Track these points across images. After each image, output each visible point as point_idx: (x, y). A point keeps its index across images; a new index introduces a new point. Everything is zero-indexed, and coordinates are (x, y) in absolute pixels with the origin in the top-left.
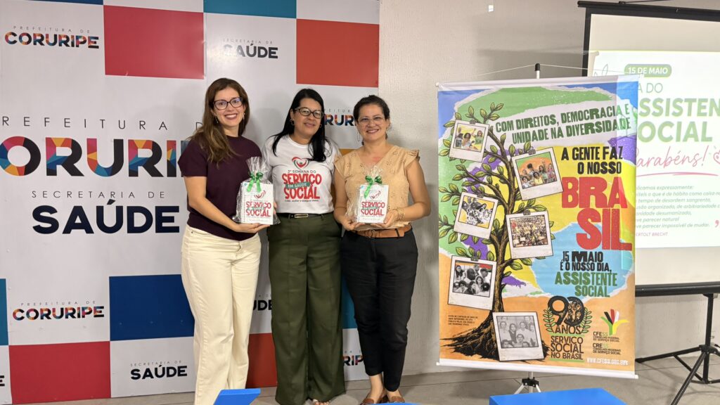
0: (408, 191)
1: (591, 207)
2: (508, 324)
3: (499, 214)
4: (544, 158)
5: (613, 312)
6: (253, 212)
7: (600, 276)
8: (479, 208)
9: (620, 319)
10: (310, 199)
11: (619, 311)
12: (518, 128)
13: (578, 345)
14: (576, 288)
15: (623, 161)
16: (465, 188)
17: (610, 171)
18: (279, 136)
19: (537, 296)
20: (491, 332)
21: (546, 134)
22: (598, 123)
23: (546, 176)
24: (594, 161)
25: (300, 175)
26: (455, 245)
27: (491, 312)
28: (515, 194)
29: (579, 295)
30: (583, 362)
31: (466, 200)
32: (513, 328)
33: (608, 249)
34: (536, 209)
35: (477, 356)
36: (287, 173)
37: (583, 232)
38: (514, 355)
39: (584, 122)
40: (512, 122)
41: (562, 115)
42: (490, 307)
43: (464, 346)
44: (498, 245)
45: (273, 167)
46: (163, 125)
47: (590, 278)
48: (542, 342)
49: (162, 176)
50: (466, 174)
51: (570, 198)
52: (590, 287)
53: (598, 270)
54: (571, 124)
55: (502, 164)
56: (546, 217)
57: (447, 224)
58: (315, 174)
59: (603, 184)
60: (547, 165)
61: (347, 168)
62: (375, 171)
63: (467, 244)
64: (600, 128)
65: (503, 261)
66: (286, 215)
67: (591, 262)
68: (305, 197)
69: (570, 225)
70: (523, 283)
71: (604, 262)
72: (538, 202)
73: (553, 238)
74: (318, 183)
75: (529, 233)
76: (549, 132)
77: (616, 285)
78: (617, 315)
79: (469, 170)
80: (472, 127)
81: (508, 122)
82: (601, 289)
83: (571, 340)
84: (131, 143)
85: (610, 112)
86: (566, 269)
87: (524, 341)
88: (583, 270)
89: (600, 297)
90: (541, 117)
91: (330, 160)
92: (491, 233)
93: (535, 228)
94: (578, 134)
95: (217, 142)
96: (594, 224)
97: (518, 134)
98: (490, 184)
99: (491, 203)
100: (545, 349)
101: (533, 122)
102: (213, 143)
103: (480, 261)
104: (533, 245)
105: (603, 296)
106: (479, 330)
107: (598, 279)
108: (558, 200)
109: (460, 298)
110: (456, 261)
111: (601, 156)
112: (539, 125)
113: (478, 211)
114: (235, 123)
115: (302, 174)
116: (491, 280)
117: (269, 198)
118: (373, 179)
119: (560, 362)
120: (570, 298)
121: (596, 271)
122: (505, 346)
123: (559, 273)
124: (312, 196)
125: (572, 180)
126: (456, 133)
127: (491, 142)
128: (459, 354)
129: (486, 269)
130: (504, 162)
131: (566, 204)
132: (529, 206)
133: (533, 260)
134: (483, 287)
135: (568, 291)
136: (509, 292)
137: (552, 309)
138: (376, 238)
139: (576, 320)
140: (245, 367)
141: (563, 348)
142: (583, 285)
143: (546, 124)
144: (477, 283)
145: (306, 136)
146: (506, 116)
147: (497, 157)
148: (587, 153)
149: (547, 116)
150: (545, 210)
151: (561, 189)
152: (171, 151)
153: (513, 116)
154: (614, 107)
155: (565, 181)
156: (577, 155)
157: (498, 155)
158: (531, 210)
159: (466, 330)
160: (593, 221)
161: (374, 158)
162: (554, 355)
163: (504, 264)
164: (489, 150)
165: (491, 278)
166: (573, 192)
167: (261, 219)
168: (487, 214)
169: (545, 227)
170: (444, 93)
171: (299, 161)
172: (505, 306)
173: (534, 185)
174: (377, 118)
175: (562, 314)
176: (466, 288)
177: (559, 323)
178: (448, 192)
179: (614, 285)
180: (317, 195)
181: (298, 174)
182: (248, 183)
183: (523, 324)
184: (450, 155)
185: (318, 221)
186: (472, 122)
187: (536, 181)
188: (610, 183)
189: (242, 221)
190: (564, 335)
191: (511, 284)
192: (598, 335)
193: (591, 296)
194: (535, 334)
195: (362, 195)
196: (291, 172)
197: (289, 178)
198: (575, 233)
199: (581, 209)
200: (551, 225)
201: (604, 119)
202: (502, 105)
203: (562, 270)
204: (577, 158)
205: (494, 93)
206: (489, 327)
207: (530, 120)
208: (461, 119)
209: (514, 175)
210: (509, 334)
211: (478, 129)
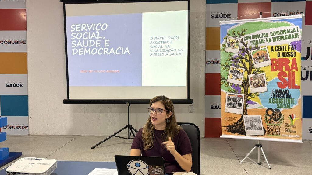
1: (283, 71)
2: (249, 120)
3: (245, 74)
4: (263, 51)
5: (293, 115)
7: (287, 100)
8: (237, 72)
9: (296, 118)
12: (253, 39)
13: (278, 129)
14: (278, 105)
15: (296, 51)
16: (231, 64)
17: (291, 55)
19: (261, 108)
20: (243, 124)
22: (286, 36)
23: (264, 58)
24: (284, 51)
26: (228, 87)
27: (242, 115)
28: (252, 66)
29: (279, 108)
30: (281, 136)
31: (232, 69)
32: (252, 122)
33: (291, 88)
34: (261, 72)
35: (237, 134)
37: (280, 81)
38: (252, 133)
39: (280, 35)
40: (250, 36)
41: (271, 33)
42: (242, 113)
43: (232, 129)
44: (245, 88)
47: (283, 101)
48: (264, 127)
51: (275, 67)
52: (283, 104)
53: (287, 97)
54: (274, 36)
55: (246, 54)
56: (265, 75)
57: (224, 79)
59: (288, 61)
60: (265, 54)
63: (232, 87)
64: (287, 38)
65: (247, 94)
67: (284, 94)
69: (275, 78)
70: (255, 103)
71: (289, 94)
72: (261, 69)
73: (267, 84)
75: (258, 82)
76: (265, 40)
78: (295, 116)
79: (233, 57)
80: (234, 39)
82: (288, 105)
83: (276, 127)
85: (291, 31)
86: (273, 97)
87: (256, 127)
88: (280, 97)
89: (288, 109)
90: (262, 34)
92: (242, 82)
93: (260, 80)
94: (277, 41)
96: (285, 78)
97: (253, 41)
98: (242, 62)
99: (242, 70)
100: (265, 131)
103: (238, 94)
104: (259, 87)
106: (237, 123)
107: (286, 101)
108: (270, 68)
109: (230, 110)
110: (228, 94)
111: (287, 49)
112: (261, 37)
113: (237, 73)
119: (271, 136)
120: (275, 109)
121: (286, 98)
122: (248, 129)
123: (270, 99)
125: (275, 60)
126: (228, 41)
127: (242, 45)
128: (230, 133)
129: (240, 98)
131: (273, 70)
132: (257, 71)
133: (259, 93)
134: (239, 105)
135: (274, 106)
136: (250, 107)
137: (267, 114)
139: (278, 118)
141: (272, 130)
142: (280, 103)
143: (264, 37)
144: (237, 103)
146: (248, 34)
147: (245, 51)
148: (281, 48)
149: (264, 33)
150: (264, 72)
151: (270, 64)
153: (251, 34)
154: (292, 29)
155: (272, 60)
156: (277, 49)
157: (245, 50)
158: (258, 73)
159: (232, 123)
160: (284, 76)
162: (269, 133)
163: (247, 95)
164: (241, 48)
165: (242, 101)
168: (240, 75)
169: (264, 79)
170: (223, 25)
172: (248, 113)
173: (260, 62)
175: (272, 116)
176: (232, 106)
177: (270, 120)
178: (225, 66)
179: (293, 103)
183: (255, 120)
184: (226, 51)
186: (234, 37)
187: (260, 60)
188: (291, 61)
190: (273, 125)
191: (251, 104)
192: (287, 125)
193: (284, 108)
194: (261, 124)
198: (277, 82)
199: (279, 72)
200: (267, 78)
201: (288, 34)
202: (246, 29)
203: (271, 97)
204: (277, 51)
205: (243, 25)
206: (242, 122)
207: (258, 35)
208: (230, 36)
209: (251, 58)
210: (250, 124)
211: (237, 40)
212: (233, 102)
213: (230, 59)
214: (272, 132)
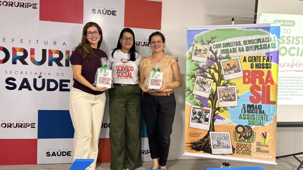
0: (172, 75)
1: (256, 84)
2: (217, 137)
3: (214, 86)
4: (235, 61)
5: (266, 133)
6: (102, 82)
7: (260, 116)
8: (205, 83)
9: (269, 136)
10: (128, 77)
11: (269, 133)
12: (223, 47)
13: (249, 148)
14: (249, 121)
15: (272, 63)
16: (198, 74)
17: (266, 67)
18: (115, 50)
19: (230, 124)
20: (209, 141)
21: (236, 50)
22: (261, 45)
23: (236, 69)
24: (259, 63)
25: (124, 66)
26: (193, 100)
27: (209, 132)
28: (221, 77)
29: (250, 125)
30: (251, 156)
31: (198, 80)
32: (219, 139)
33: (264, 103)
34: (231, 84)
35: (202, 152)
36: (118, 66)
37: (252, 95)
38: (219, 152)
39: (254, 44)
40: (221, 44)
41: (244, 41)
42: (208, 129)
43: (196, 146)
44: (213, 101)
45: (112, 63)
46: (64, 44)
47: (256, 117)
48: (232, 146)
49: (63, 66)
50: (199, 68)
51: (247, 80)
52: (255, 121)
54: (248, 46)
56: (235, 88)
58: (131, 67)
59: (263, 73)
60: (236, 64)
61: (145, 65)
62: (157, 65)
63: (198, 100)
64: (262, 47)
65: (215, 108)
66: (117, 84)
67: (256, 109)
68: (126, 77)
69: (247, 92)
70: (224, 119)
71: (262, 110)
72: (232, 81)
73: (238, 98)
74: (132, 71)
75: (227, 95)
76: (238, 49)
77: (268, 121)
78: (268, 134)
79: (200, 66)
80: (202, 46)
81: (219, 44)
82: (260, 122)
83: (246, 145)
84: (50, 51)
85: (267, 40)
86: (244, 113)
87: (224, 145)
88: (252, 113)
89: (260, 126)
90: (234, 42)
91: (138, 60)
92: (210, 95)
93: (230, 93)
94: (251, 50)
95: (88, 50)
96: (258, 92)
97: (223, 50)
98: (210, 72)
99: (210, 81)
100: (234, 149)
101: (230, 45)
102: (86, 51)
103: (204, 108)
104: (229, 101)
105: (261, 126)
106: (203, 140)
107: (259, 117)
108: (241, 80)
109: (195, 125)
111: (262, 60)
112: (233, 46)
113: (204, 85)
114: (96, 42)
115: (125, 66)
116: (209, 117)
117: (110, 76)
118: (156, 69)
119: (241, 156)
120: (246, 126)
121: (258, 114)
122: (215, 147)
123: (241, 114)
124: (129, 76)
125: (248, 71)
126: (195, 49)
127: (211, 53)
128: (194, 150)
129: (207, 112)
130: (217, 63)
131: (245, 83)
132: (228, 83)
133: (229, 108)
134: (205, 120)
135: (245, 123)
136: (217, 122)
137: (237, 131)
138: (157, 96)
139: (248, 136)
140: (96, 153)
141: (242, 149)
142: (252, 120)
143: (236, 46)
144: (203, 118)
145: (127, 49)
146: (217, 42)
148: (255, 59)
149: (237, 42)
150: (235, 85)
151: (242, 75)
152: (67, 55)
153: (221, 42)
154: (268, 38)
155: (244, 72)
156: (250, 60)
157: (214, 59)
158: (229, 85)
159: (197, 139)
160: (257, 90)
161: (157, 60)
162: (238, 152)
163: (215, 110)
164: (210, 57)
165: (209, 116)
166: (248, 77)
167: (106, 85)
168: (208, 86)
169: (235, 93)
170: (190, 31)
171: (124, 60)
172: (215, 129)
173: (230, 73)
174: (159, 42)
175: (242, 133)
176: (197, 120)
177: (240, 137)
178: (190, 76)
180: (131, 76)
181: (123, 66)
182: (101, 69)
183: (223, 137)
184: (192, 59)
185: (131, 88)
186: (202, 44)
187: (231, 71)
188: (266, 73)
189: (97, 86)
190: (243, 143)
191: (218, 119)
192: (258, 144)
193: (255, 125)
194: (229, 142)
195: (151, 76)
196: (120, 65)
197: (119, 68)
198: (249, 96)
199: (252, 85)
200: (238, 92)
201: (263, 43)
202: (216, 37)
203: (242, 113)
204: (250, 61)
205: (213, 31)
206: (208, 139)
207: (229, 43)
208: (197, 43)
209: (221, 69)
210: (217, 142)
211: (205, 47)
212: (198, 117)
213: (197, 69)
214: (242, 151)
